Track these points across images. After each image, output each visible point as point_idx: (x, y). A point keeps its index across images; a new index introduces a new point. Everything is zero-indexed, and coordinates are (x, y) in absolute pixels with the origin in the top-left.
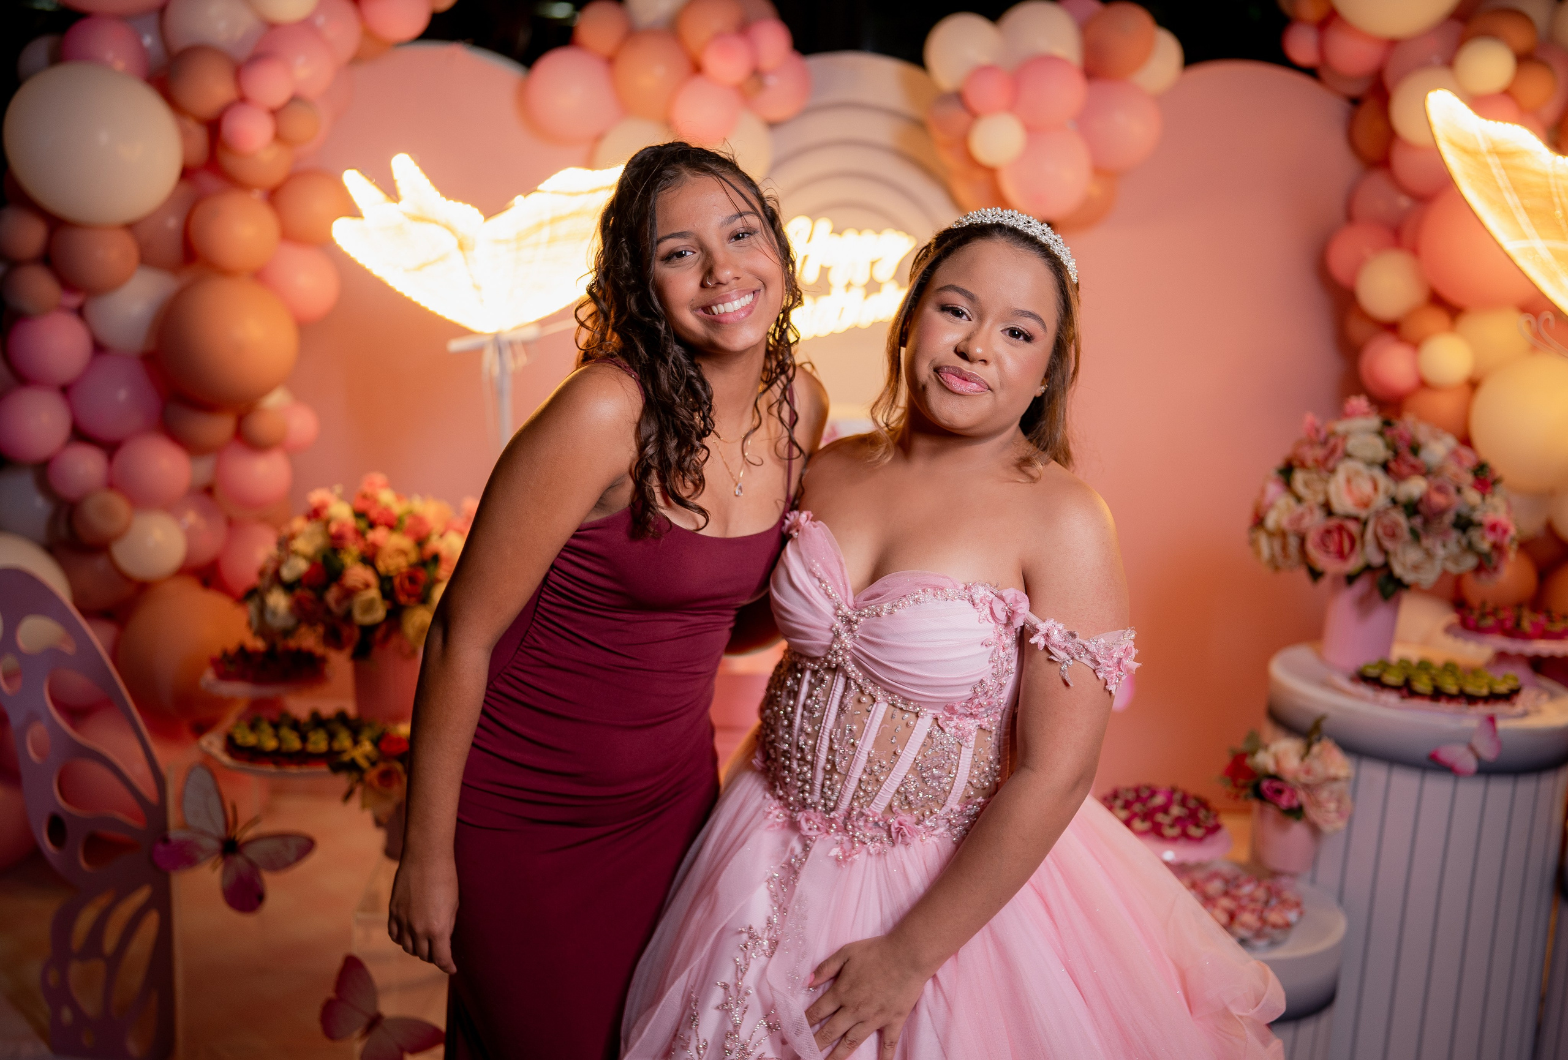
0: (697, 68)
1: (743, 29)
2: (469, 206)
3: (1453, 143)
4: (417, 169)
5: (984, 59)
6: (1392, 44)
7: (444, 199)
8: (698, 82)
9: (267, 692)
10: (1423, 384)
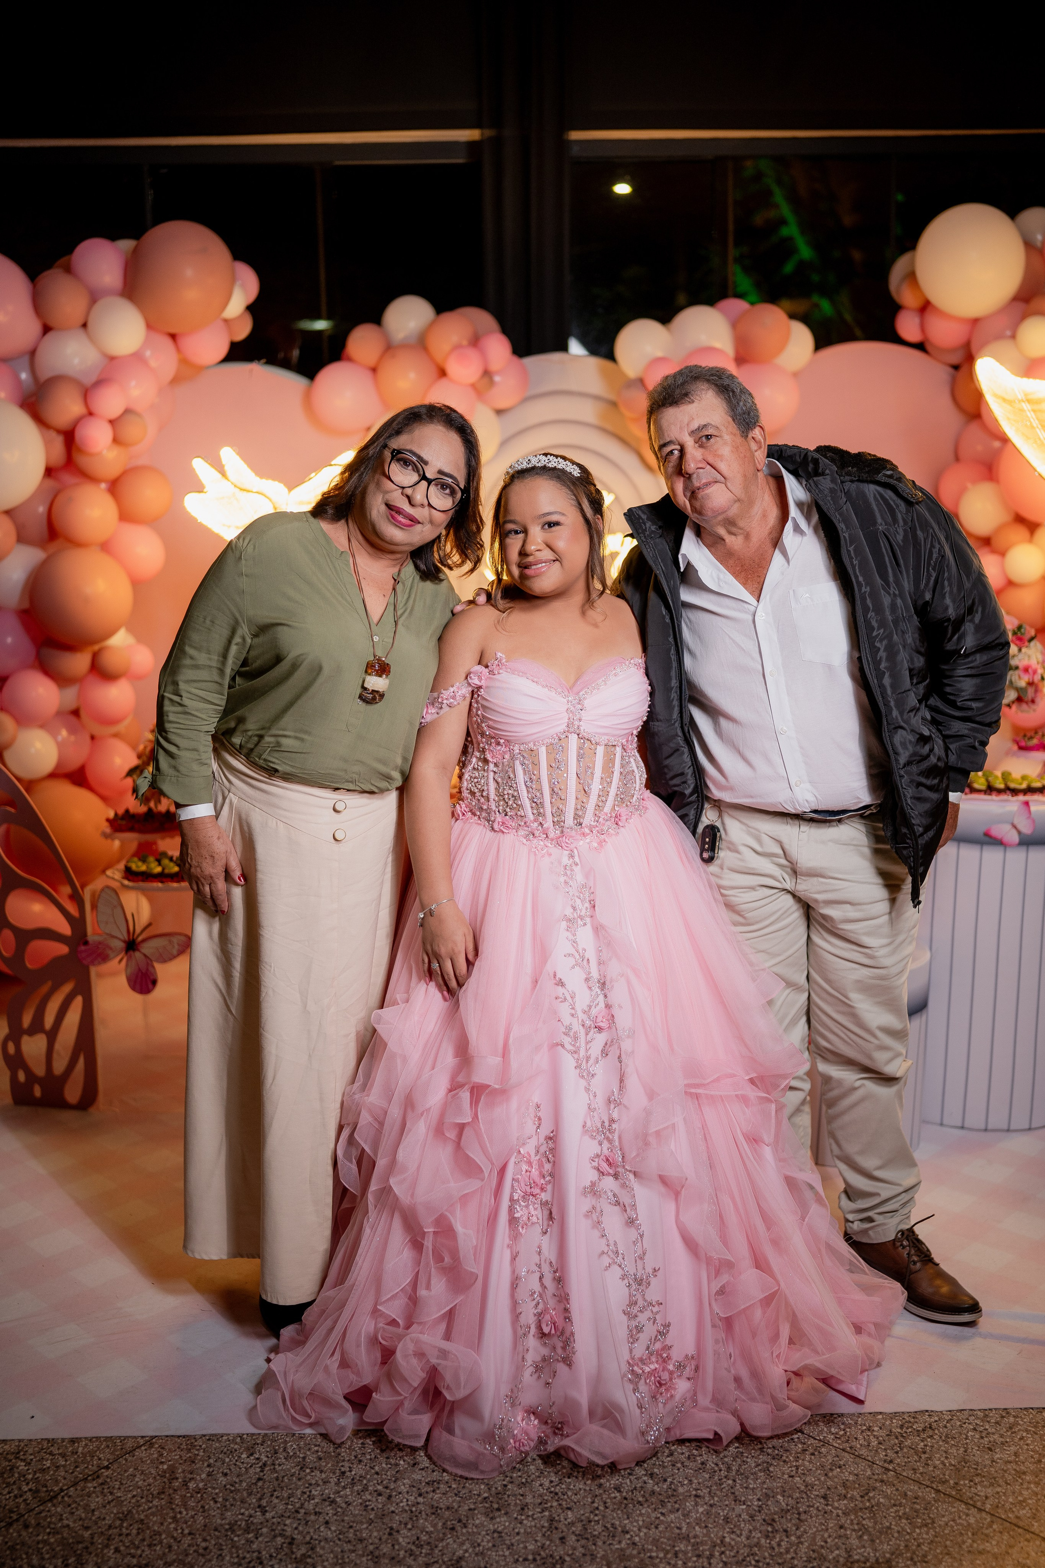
0: (442, 373)
1: (475, 341)
2: (277, 482)
3: (996, 396)
4: (238, 458)
5: (659, 354)
6: (975, 322)
7: (258, 478)
8: (444, 382)
9: (149, 837)
10: (1011, 583)
